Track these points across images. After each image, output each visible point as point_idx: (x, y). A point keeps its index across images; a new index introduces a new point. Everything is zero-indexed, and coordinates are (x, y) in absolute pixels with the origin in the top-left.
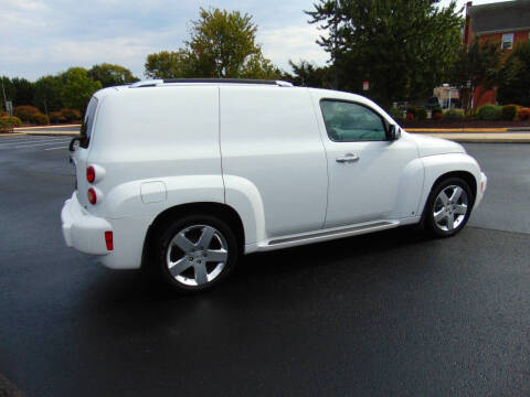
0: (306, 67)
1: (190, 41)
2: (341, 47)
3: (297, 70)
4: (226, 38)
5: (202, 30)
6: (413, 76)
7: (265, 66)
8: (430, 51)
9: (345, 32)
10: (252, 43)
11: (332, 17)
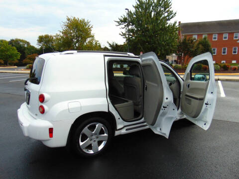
0: (114, 44)
1: (62, 31)
2: (130, 37)
3: (111, 46)
4: (79, 30)
5: (67, 26)
6: (160, 50)
7: (96, 43)
8: (167, 40)
9: (132, 31)
10: (90, 33)
11: (126, 24)
